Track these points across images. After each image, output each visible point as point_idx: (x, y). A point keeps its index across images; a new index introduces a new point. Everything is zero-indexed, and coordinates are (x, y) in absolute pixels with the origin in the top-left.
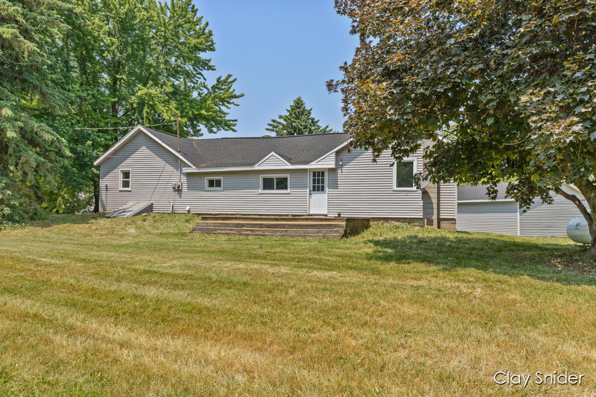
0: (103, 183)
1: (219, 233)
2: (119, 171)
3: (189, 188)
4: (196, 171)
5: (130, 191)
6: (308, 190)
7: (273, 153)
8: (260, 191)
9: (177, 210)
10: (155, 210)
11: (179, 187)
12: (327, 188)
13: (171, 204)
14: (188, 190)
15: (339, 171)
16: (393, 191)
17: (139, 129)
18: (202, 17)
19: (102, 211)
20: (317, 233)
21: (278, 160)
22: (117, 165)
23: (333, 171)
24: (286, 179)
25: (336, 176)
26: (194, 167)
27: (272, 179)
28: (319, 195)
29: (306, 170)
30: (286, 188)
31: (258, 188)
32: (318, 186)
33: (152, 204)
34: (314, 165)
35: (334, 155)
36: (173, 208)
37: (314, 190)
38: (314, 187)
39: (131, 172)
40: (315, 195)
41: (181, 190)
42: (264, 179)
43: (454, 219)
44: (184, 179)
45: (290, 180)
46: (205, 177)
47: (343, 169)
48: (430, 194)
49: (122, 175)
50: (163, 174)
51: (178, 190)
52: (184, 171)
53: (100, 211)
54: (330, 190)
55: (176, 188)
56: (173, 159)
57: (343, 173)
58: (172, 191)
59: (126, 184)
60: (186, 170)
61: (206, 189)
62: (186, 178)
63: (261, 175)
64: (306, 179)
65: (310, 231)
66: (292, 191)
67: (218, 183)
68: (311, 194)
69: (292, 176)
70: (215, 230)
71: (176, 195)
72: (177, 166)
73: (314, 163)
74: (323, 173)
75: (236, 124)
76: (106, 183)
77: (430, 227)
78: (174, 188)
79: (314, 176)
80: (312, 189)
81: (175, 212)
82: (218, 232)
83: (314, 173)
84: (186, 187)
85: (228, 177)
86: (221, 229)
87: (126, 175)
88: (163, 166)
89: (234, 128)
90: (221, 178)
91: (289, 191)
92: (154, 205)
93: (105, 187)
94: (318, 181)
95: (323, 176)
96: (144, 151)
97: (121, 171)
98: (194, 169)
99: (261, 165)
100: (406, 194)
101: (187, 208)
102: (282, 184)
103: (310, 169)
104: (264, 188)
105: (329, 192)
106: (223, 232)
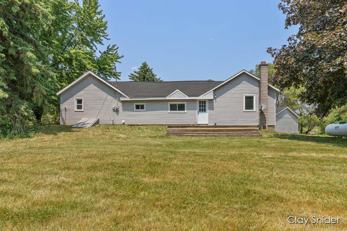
0: (62, 107)
1: (188, 136)
2: (75, 99)
3: (123, 110)
4: (129, 99)
5: (83, 112)
6: (197, 111)
7: (177, 90)
8: (169, 111)
9: (116, 122)
10: (100, 123)
11: (117, 109)
12: (208, 110)
13: (112, 119)
14: (123, 111)
15: (214, 101)
16: (244, 111)
17: (90, 73)
18: (102, 11)
19: (62, 124)
20: (245, 134)
21: (181, 94)
22: (73, 95)
23: (211, 101)
24: (184, 105)
25: (213, 103)
26: (128, 97)
27: (176, 105)
28: (203, 114)
29: (196, 100)
30: (184, 110)
31: (168, 110)
32: (202, 109)
33: (99, 119)
34: (202, 97)
35: (213, 92)
36: (113, 122)
37: (200, 111)
38: (200, 109)
39: (83, 99)
40: (201, 114)
41: (119, 111)
42: (170, 104)
43: (274, 126)
44: (120, 104)
45: (187, 106)
46: (134, 103)
47: (216, 99)
48: (264, 113)
49: (76, 101)
50: (105, 101)
51: (116, 111)
52: (121, 100)
53: (61, 124)
54: (209, 111)
55: (115, 110)
56: (113, 92)
57: (217, 102)
58: (112, 111)
59: (79, 107)
60: (122, 99)
61: (134, 110)
62: (121, 104)
63: (169, 103)
64: (196, 105)
65: (241, 133)
66: (187, 111)
67: (142, 107)
68: (198, 113)
69: (188, 103)
70: (182, 134)
71: (115, 114)
72: (115, 96)
73: (201, 96)
74: (205, 102)
75: (120, 75)
76: (65, 107)
77: (264, 130)
78: (114, 110)
79: (200, 103)
80: (199, 111)
81: (115, 124)
82: (186, 134)
83: (200, 102)
84: (122, 109)
85: (148, 104)
86: (187, 133)
87: (80, 101)
88: (106, 96)
89: (119, 77)
90: (145, 104)
91: (186, 111)
92: (100, 120)
93: (65, 109)
94: (203, 106)
95: (205, 103)
96: (92, 87)
97: (76, 99)
98: (128, 99)
99: (170, 97)
100: (250, 113)
101: (123, 121)
102: (181, 107)
103: (198, 99)
104: (171, 110)
105: (209, 112)
106: (189, 134)
